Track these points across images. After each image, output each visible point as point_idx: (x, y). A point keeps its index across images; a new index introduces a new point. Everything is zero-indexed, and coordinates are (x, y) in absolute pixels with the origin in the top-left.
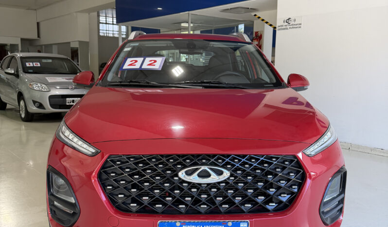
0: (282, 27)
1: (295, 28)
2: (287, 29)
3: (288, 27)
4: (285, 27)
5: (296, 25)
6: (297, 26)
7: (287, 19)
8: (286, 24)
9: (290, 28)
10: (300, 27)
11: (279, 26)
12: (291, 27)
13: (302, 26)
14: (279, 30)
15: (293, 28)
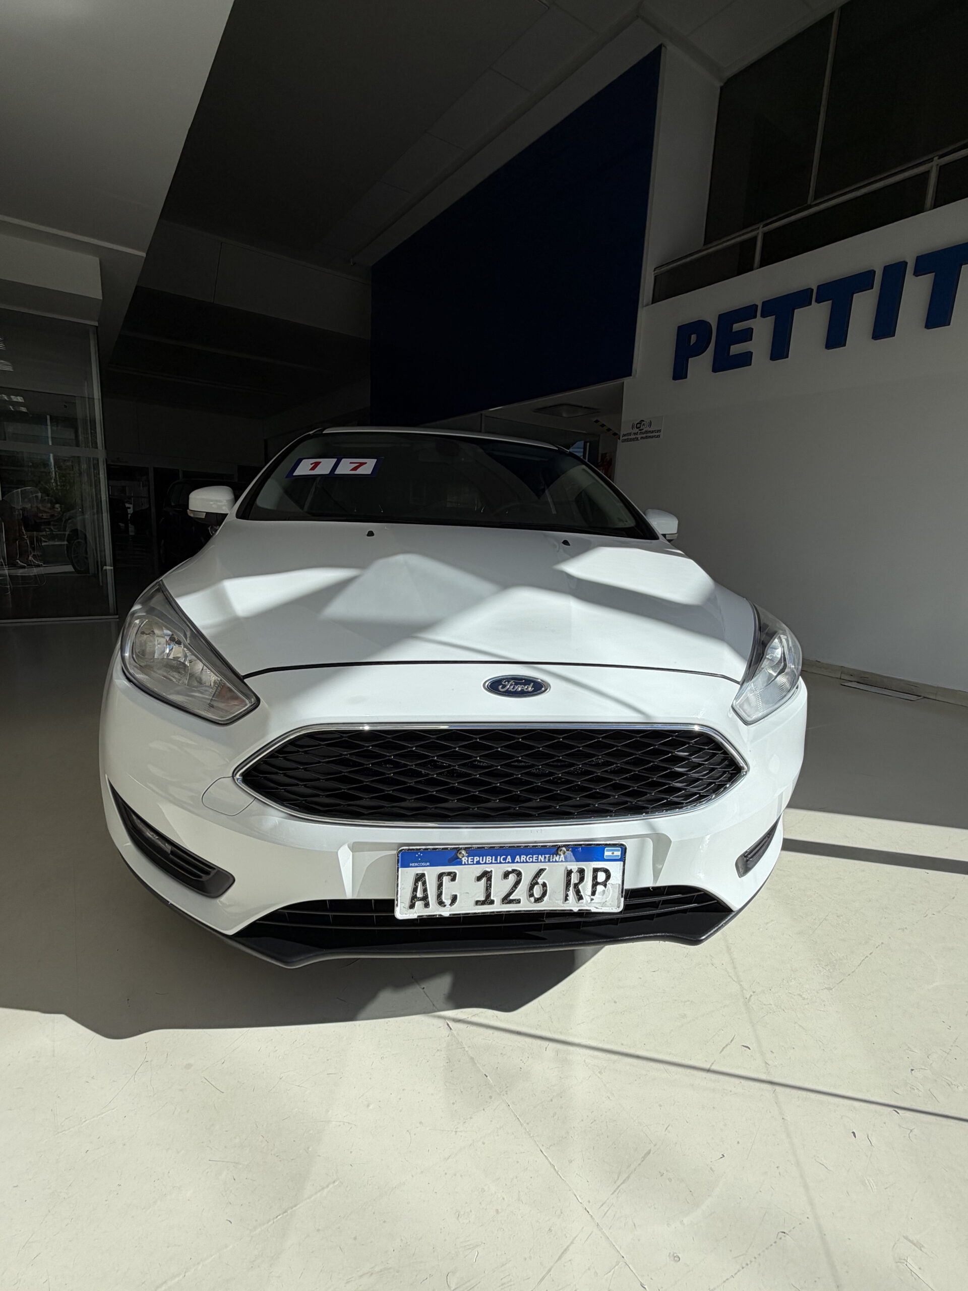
0: (629, 437)
1: (650, 437)
2: (637, 439)
3: (639, 436)
4: (634, 437)
5: (652, 432)
6: (654, 434)
7: (638, 422)
8: (636, 430)
9: (642, 438)
10: (658, 437)
11: (624, 435)
12: (644, 435)
13: (661, 434)
14: (624, 441)
15: (646, 437)
